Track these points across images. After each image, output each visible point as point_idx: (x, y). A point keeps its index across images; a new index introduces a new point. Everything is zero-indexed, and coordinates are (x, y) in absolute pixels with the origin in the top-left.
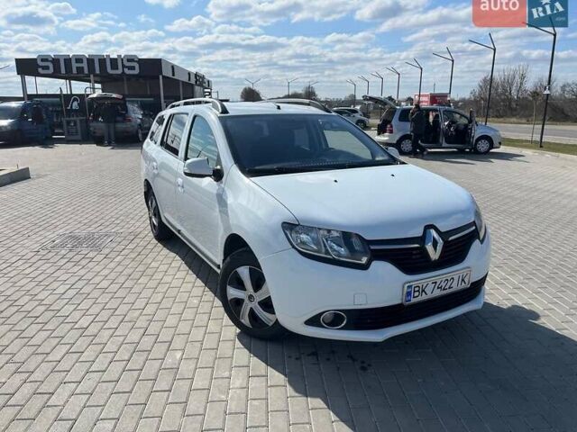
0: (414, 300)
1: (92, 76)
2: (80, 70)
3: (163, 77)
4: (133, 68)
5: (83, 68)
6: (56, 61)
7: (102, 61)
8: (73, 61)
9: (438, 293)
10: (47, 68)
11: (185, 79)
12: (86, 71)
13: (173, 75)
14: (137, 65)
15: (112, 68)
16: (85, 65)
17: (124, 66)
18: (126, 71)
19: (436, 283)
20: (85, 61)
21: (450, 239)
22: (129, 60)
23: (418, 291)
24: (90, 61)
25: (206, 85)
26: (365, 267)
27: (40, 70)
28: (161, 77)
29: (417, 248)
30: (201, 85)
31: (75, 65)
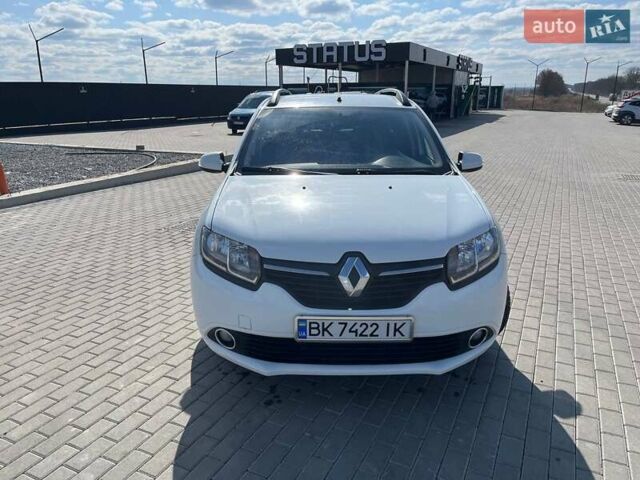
0: (310, 339)
1: (340, 64)
2: (330, 58)
3: (410, 62)
4: (379, 54)
5: (332, 56)
6: (309, 50)
7: (351, 48)
8: (325, 49)
9: (349, 337)
10: (301, 57)
11: (442, 63)
12: (335, 60)
13: (425, 59)
14: (383, 50)
15: (359, 56)
16: (334, 53)
17: (371, 53)
18: (374, 58)
19: (346, 324)
20: (335, 49)
21: (381, 274)
22: (376, 46)
23: (317, 328)
24: (340, 48)
25: (473, 69)
26: (254, 288)
27: (296, 61)
28: (407, 62)
29: (326, 277)
30: (465, 70)
31: (326, 54)
